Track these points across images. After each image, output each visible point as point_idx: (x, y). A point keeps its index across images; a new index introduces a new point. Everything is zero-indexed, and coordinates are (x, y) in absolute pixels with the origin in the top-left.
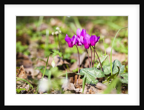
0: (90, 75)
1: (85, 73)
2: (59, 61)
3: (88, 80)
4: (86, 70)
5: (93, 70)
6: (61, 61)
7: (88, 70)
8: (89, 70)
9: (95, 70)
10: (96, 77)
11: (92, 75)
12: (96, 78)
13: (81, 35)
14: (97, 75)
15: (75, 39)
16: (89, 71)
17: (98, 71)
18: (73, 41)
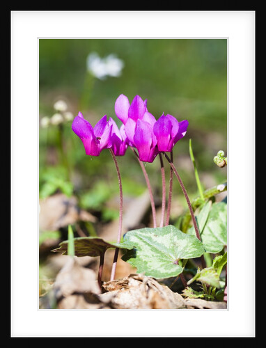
0: (156, 250)
1: (141, 243)
2: (66, 213)
3: (149, 264)
4: (144, 234)
5: (168, 236)
6: (73, 211)
7: (148, 235)
8: (153, 234)
9: (172, 234)
10: (176, 257)
11: (163, 251)
12: (174, 259)
13: (130, 116)
14: (180, 249)
15: (107, 129)
16: (154, 239)
17: (183, 238)
18: (102, 137)
